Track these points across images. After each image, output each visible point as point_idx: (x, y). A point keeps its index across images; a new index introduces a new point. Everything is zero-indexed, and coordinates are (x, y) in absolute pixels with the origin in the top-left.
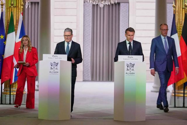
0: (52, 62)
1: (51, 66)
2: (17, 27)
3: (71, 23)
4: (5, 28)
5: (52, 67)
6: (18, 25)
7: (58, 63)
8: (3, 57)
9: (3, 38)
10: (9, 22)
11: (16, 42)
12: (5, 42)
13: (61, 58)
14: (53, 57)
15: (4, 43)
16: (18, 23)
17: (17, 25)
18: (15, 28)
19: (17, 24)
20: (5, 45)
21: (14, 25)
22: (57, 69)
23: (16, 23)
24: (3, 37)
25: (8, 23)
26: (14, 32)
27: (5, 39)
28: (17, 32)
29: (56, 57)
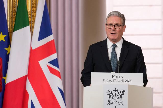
0: (112, 90)
1: (110, 97)
2: (34, 17)
3: (151, 6)
4: (8, 18)
5: (112, 100)
6: (36, 12)
7: (123, 91)
8: (4, 80)
9: (4, 40)
10: (17, 6)
11: (33, 48)
12: (8, 47)
13: (130, 81)
14: (112, 79)
15: (7, 51)
16: (36, 7)
17: (34, 11)
18: (30, 19)
19: (35, 9)
20: (9, 54)
21: (27, 12)
22: (121, 103)
23: (32, 7)
24: (5, 38)
25: (15, 7)
26: (28, 28)
27: (8, 42)
28: (33, 27)
29: (119, 79)
